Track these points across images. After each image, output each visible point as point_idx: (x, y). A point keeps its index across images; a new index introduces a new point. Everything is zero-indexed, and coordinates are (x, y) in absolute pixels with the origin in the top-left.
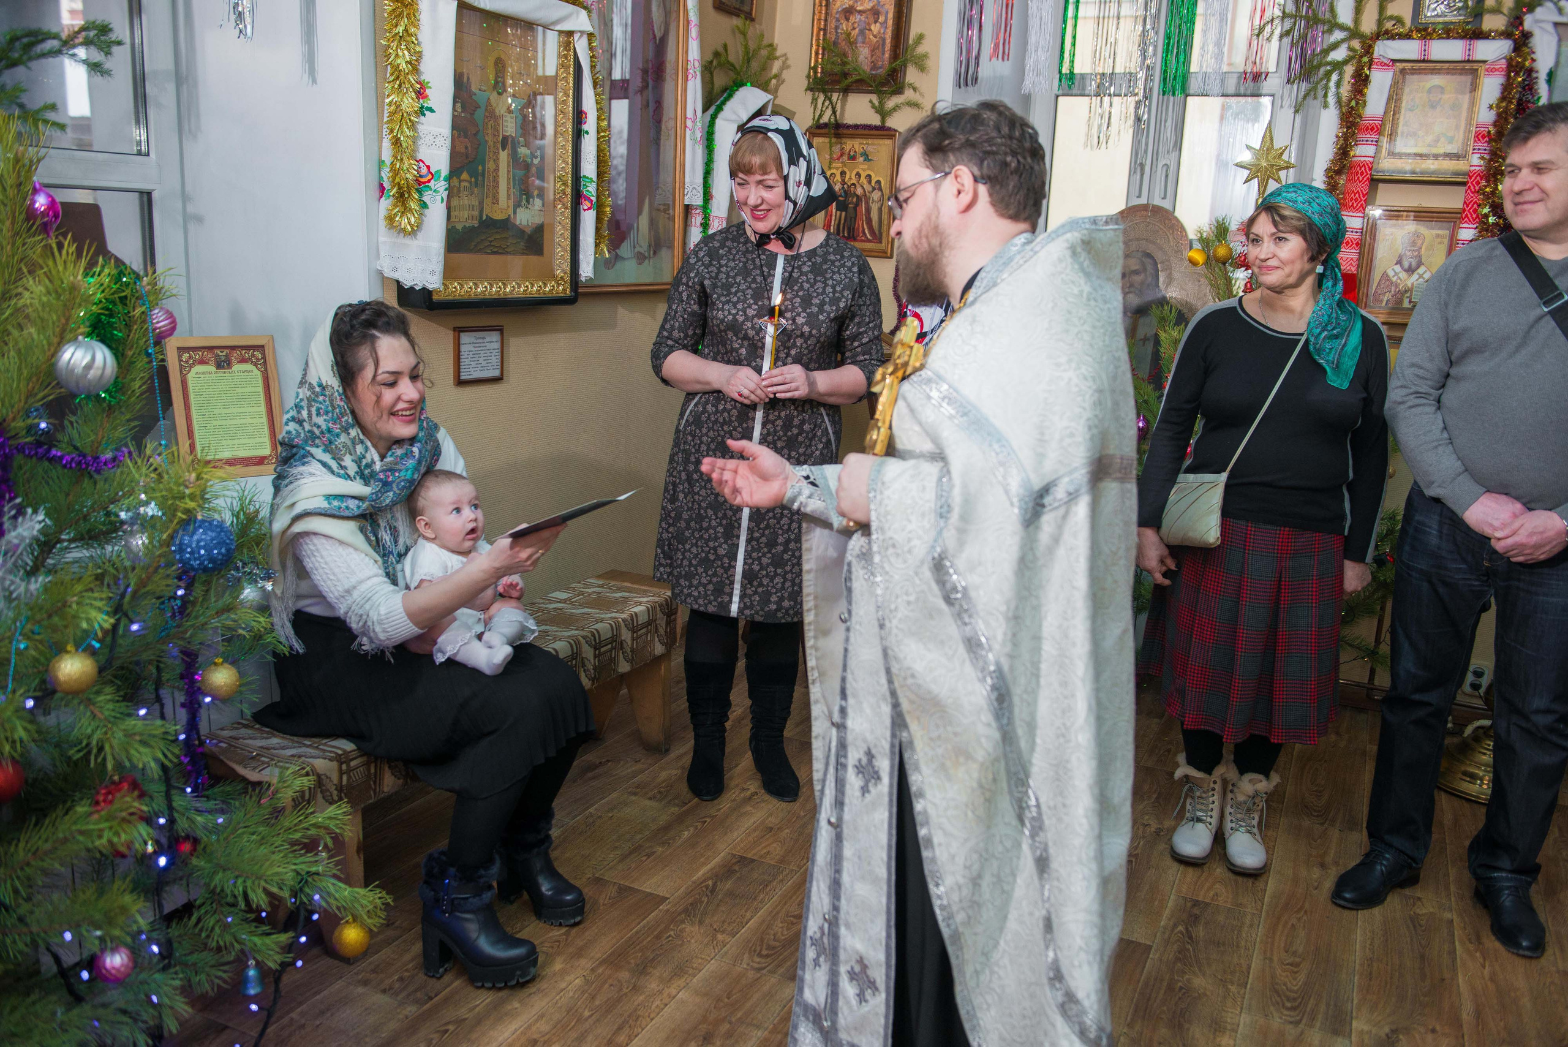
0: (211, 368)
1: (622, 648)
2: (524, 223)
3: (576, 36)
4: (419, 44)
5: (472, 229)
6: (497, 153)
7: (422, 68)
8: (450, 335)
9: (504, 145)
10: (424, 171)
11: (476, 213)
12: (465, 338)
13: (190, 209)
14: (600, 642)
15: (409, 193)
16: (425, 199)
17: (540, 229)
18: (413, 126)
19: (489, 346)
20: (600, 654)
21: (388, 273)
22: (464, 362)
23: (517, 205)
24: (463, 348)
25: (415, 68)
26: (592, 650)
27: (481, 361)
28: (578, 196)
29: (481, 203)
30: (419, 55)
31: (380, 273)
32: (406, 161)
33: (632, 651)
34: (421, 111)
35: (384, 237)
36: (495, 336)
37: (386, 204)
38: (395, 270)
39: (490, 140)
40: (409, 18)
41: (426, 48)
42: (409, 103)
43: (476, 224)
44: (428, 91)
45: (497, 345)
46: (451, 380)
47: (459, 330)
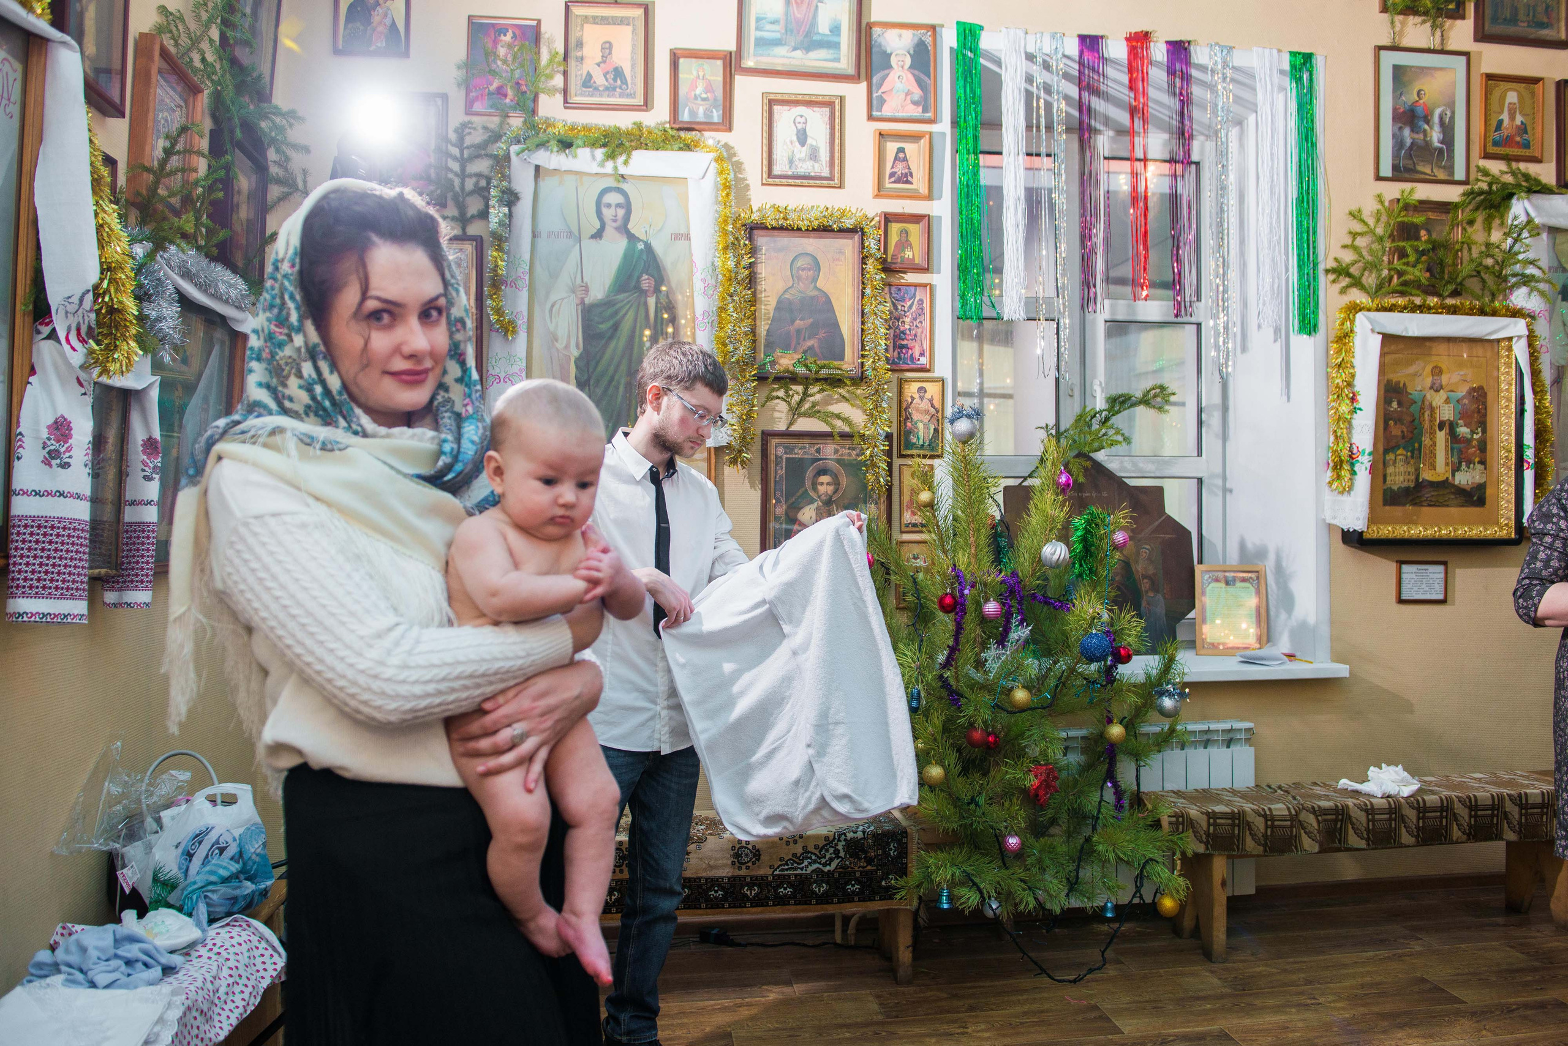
0: (1223, 585)
1: (1506, 818)
2: (1464, 482)
3: (1514, 340)
4: (1353, 367)
5: (1407, 489)
6: (1433, 434)
7: (1356, 382)
8: (1393, 566)
9: (1441, 426)
10: (1355, 450)
11: (1413, 477)
12: (1406, 568)
13: (1228, 485)
14: (1476, 805)
15: (1341, 466)
16: (1356, 469)
17: (1481, 488)
18: (1349, 422)
19: (1431, 576)
20: (1476, 816)
21: (1329, 520)
22: (1405, 587)
23: (1456, 469)
24: (1404, 576)
25: (1350, 385)
26: (1467, 811)
27: (1423, 586)
28: (1520, 460)
29: (1417, 470)
30: (1353, 376)
31: (1324, 520)
32: (1341, 445)
33: (1520, 823)
34: (1354, 411)
35: (1328, 496)
36: (1441, 568)
37: (1329, 474)
38: (1334, 517)
39: (1427, 425)
40: (1346, 351)
41: (1358, 370)
42: (1344, 408)
43: (1412, 485)
44: (1358, 398)
45: (1442, 575)
46: (1394, 599)
47: (1401, 563)
